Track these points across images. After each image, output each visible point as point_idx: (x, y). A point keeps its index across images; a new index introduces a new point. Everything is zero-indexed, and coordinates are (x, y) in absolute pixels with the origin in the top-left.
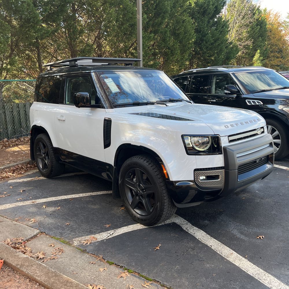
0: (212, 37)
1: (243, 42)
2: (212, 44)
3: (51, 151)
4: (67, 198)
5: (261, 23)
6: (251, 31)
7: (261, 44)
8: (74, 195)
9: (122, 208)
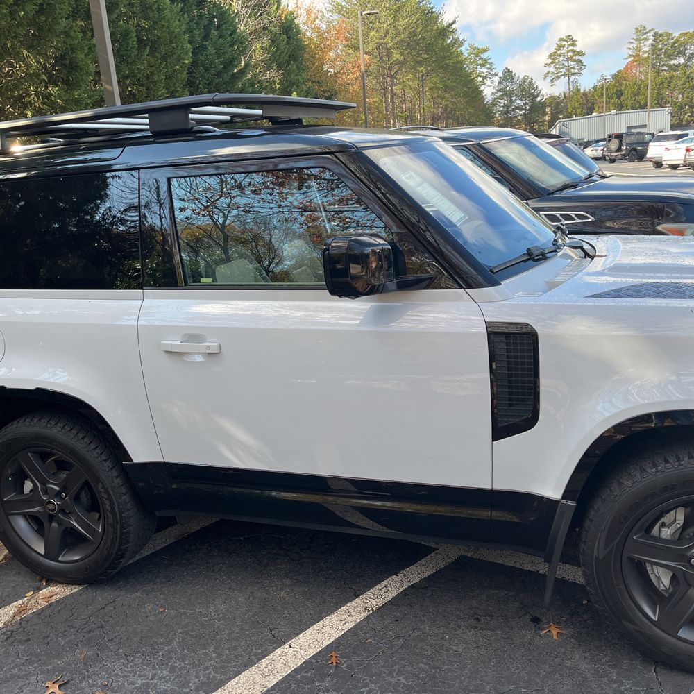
2: (219, 74)
3: (114, 479)
4: (309, 657)
5: (288, 28)
6: (270, 46)
7: (296, 78)
8: (309, 631)
9: (555, 632)
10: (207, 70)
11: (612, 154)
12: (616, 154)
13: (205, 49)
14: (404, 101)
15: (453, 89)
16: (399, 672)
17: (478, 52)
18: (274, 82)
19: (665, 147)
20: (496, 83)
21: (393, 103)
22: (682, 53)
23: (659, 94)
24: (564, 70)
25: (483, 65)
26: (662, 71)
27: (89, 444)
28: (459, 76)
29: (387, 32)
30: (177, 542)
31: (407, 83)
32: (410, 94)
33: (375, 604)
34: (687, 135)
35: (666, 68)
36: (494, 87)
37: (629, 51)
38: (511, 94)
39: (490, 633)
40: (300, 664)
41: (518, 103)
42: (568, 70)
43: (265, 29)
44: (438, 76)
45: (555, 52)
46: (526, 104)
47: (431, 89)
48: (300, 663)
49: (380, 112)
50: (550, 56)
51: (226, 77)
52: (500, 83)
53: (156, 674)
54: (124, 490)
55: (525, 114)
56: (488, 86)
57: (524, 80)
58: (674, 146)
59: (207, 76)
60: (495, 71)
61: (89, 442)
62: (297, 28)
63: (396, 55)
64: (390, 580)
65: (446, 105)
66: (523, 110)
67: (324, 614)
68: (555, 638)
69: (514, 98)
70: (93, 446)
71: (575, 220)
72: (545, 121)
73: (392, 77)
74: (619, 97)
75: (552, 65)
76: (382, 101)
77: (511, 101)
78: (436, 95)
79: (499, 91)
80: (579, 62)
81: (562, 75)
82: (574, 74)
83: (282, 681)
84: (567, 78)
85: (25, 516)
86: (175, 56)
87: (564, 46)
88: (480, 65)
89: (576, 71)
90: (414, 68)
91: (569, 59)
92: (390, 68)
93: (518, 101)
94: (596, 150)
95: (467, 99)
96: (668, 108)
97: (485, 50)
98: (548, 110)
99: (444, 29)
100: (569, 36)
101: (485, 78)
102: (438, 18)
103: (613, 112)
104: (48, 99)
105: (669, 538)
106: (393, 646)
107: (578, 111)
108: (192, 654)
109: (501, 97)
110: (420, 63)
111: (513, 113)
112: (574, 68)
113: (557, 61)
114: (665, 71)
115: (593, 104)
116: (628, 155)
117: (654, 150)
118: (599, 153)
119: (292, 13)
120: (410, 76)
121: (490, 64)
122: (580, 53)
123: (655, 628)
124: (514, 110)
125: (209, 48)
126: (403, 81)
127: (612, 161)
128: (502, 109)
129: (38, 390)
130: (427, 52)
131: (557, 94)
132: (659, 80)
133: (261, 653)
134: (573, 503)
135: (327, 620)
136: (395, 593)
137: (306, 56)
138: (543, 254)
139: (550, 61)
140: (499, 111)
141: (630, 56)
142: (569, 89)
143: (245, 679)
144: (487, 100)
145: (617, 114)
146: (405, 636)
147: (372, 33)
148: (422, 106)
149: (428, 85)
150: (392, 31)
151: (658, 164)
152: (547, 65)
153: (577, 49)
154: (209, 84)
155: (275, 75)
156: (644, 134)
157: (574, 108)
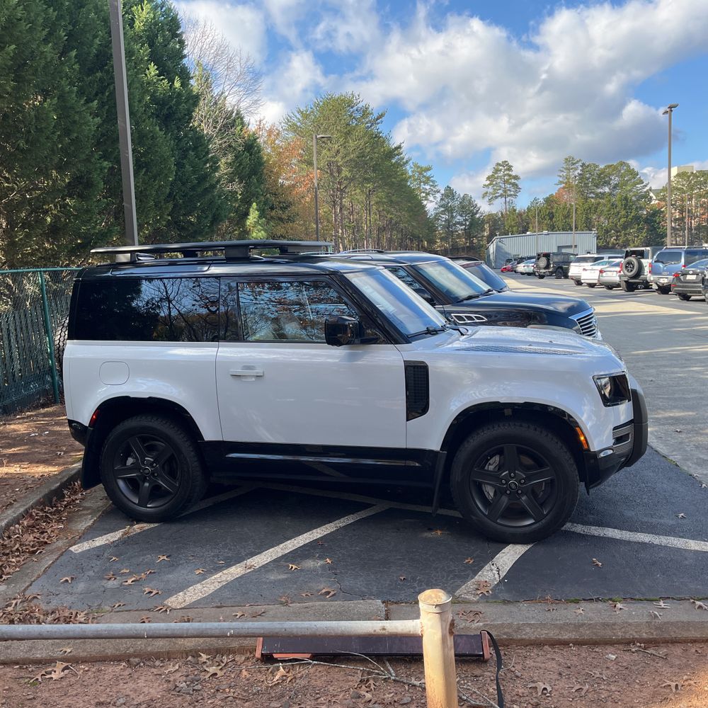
0: (194, 172)
4: (306, 543)
5: (251, 146)
6: (234, 162)
7: (256, 190)
8: (305, 535)
9: (439, 533)
11: (541, 271)
12: (544, 271)
14: (352, 212)
15: (397, 203)
17: (421, 171)
18: (237, 193)
19: (583, 268)
20: (439, 199)
21: (342, 214)
22: (607, 183)
23: (587, 218)
24: (500, 192)
25: (425, 183)
26: (590, 197)
29: (338, 151)
31: (355, 197)
32: (358, 207)
34: (602, 258)
35: (594, 196)
36: (436, 203)
37: (559, 178)
38: (452, 210)
40: (301, 545)
41: (459, 218)
42: (505, 192)
43: (230, 146)
44: (384, 191)
45: (493, 175)
46: (466, 220)
47: (377, 203)
49: (328, 221)
50: (488, 178)
51: (199, 190)
52: (442, 199)
55: (465, 229)
56: (431, 201)
57: (464, 198)
58: (590, 268)
59: (183, 189)
60: (437, 188)
62: (259, 147)
63: (345, 172)
64: (349, 516)
65: (391, 218)
66: (464, 225)
68: (439, 536)
69: (454, 214)
70: (179, 432)
71: (474, 320)
72: (483, 236)
73: (342, 191)
74: (551, 219)
75: (490, 187)
76: (331, 212)
77: (452, 216)
78: (381, 208)
79: (441, 206)
80: (515, 185)
81: (499, 196)
82: (511, 195)
84: (504, 199)
85: (124, 479)
87: (501, 170)
88: (424, 182)
89: (512, 193)
90: (362, 183)
91: (505, 182)
92: (340, 183)
93: (459, 217)
94: (528, 266)
95: (411, 214)
96: (594, 231)
97: (428, 169)
98: (487, 226)
99: (390, 152)
100: (506, 162)
101: (428, 194)
102: (384, 142)
103: (545, 232)
104: (64, 208)
105: (492, 470)
107: (515, 229)
109: (443, 212)
110: (368, 180)
111: (454, 227)
112: (510, 190)
113: (494, 183)
114: (592, 198)
115: (528, 223)
116: (555, 272)
117: (574, 270)
118: (531, 269)
119: (254, 134)
120: (358, 191)
121: (433, 182)
122: (516, 177)
123: (486, 519)
124: (455, 225)
126: (351, 195)
127: (542, 277)
128: (443, 223)
129: (150, 398)
130: (374, 171)
131: (494, 212)
132: (586, 206)
134: (445, 452)
136: (352, 521)
137: (264, 171)
138: (436, 331)
139: (488, 182)
140: (441, 225)
141: (561, 182)
142: (506, 208)
143: (272, 551)
144: (429, 214)
145: (548, 234)
147: (324, 151)
148: (368, 218)
149: (374, 199)
150: (342, 150)
151: (579, 282)
152: (485, 186)
153: (513, 173)
154: (184, 196)
155: (237, 187)
156: (568, 254)
157: (511, 226)
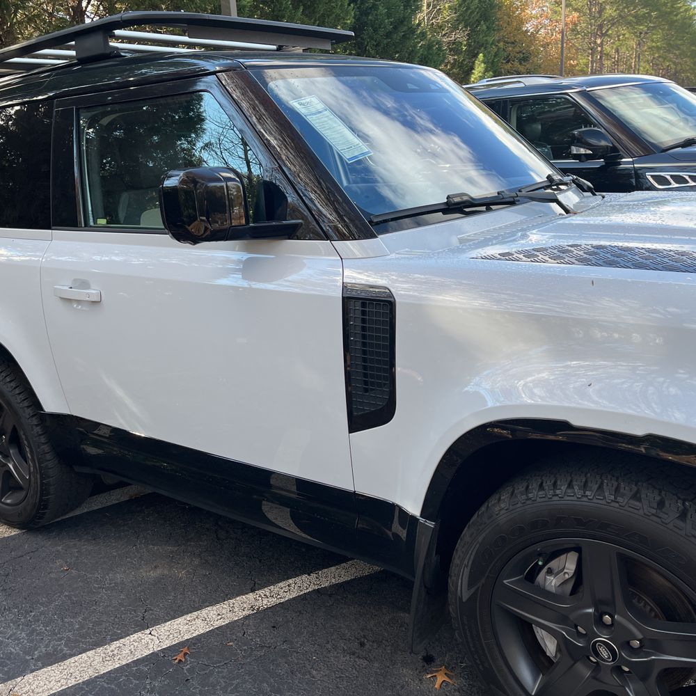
1: (445, 35)
2: (388, 35)
3: (34, 427)
4: (159, 649)
6: (460, 5)
7: (485, 38)
8: (180, 620)
9: (441, 678)
10: (375, 30)
13: (377, 9)
14: (618, 62)
16: (236, 688)
18: (461, 43)
21: (603, 65)
27: (15, 388)
28: (687, 33)
30: (130, 501)
31: (623, 43)
32: (625, 55)
33: (265, 602)
39: (365, 663)
40: (146, 654)
44: (660, 33)
48: (147, 652)
53: (15, 634)
54: (43, 440)
61: (14, 386)
63: (609, 12)
64: (298, 580)
67: (208, 604)
68: (436, 686)
71: (688, 182)
73: (604, 36)
83: (116, 670)
86: (334, 16)
90: (632, 24)
92: (601, 26)
105: (553, 590)
106: (250, 655)
108: (59, 621)
120: (627, 35)
125: (380, 8)
133: (120, 634)
134: (431, 524)
135: (204, 612)
136: (294, 595)
137: (499, 15)
143: (86, 658)
146: (269, 647)
148: (638, 67)
149: (647, 44)
